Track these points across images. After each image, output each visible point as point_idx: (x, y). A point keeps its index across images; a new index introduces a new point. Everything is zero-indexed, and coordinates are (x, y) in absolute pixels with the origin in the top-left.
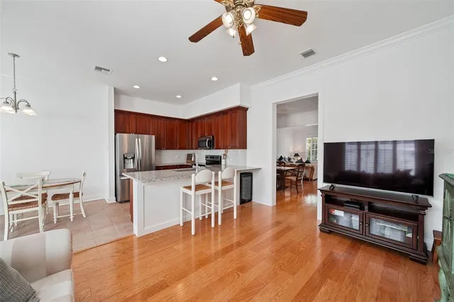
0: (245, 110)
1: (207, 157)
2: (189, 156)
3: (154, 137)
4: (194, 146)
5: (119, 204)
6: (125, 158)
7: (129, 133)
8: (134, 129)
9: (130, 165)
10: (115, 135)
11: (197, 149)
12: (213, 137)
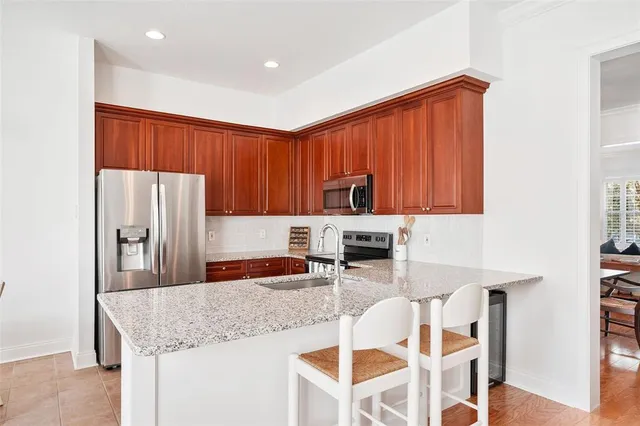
0: (477, 87)
1: (347, 236)
2: (299, 236)
3: (202, 178)
4: (310, 205)
5: (102, 375)
6: (121, 241)
7: (137, 169)
8: (150, 156)
9: (137, 260)
10: (97, 174)
11: (318, 212)
12: (370, 177)
